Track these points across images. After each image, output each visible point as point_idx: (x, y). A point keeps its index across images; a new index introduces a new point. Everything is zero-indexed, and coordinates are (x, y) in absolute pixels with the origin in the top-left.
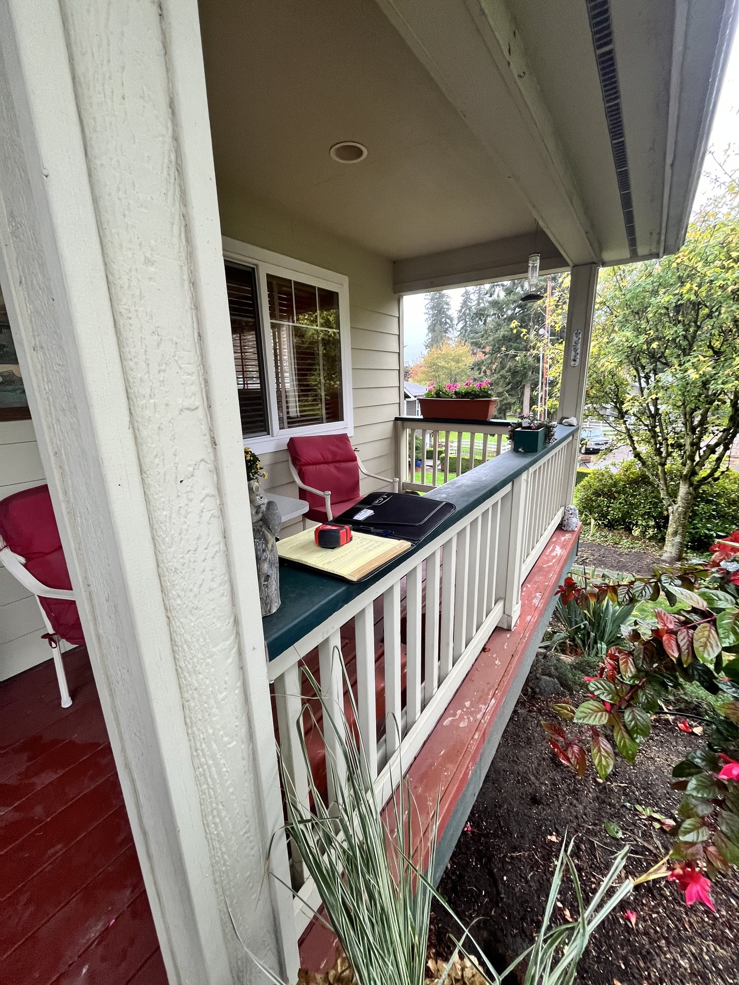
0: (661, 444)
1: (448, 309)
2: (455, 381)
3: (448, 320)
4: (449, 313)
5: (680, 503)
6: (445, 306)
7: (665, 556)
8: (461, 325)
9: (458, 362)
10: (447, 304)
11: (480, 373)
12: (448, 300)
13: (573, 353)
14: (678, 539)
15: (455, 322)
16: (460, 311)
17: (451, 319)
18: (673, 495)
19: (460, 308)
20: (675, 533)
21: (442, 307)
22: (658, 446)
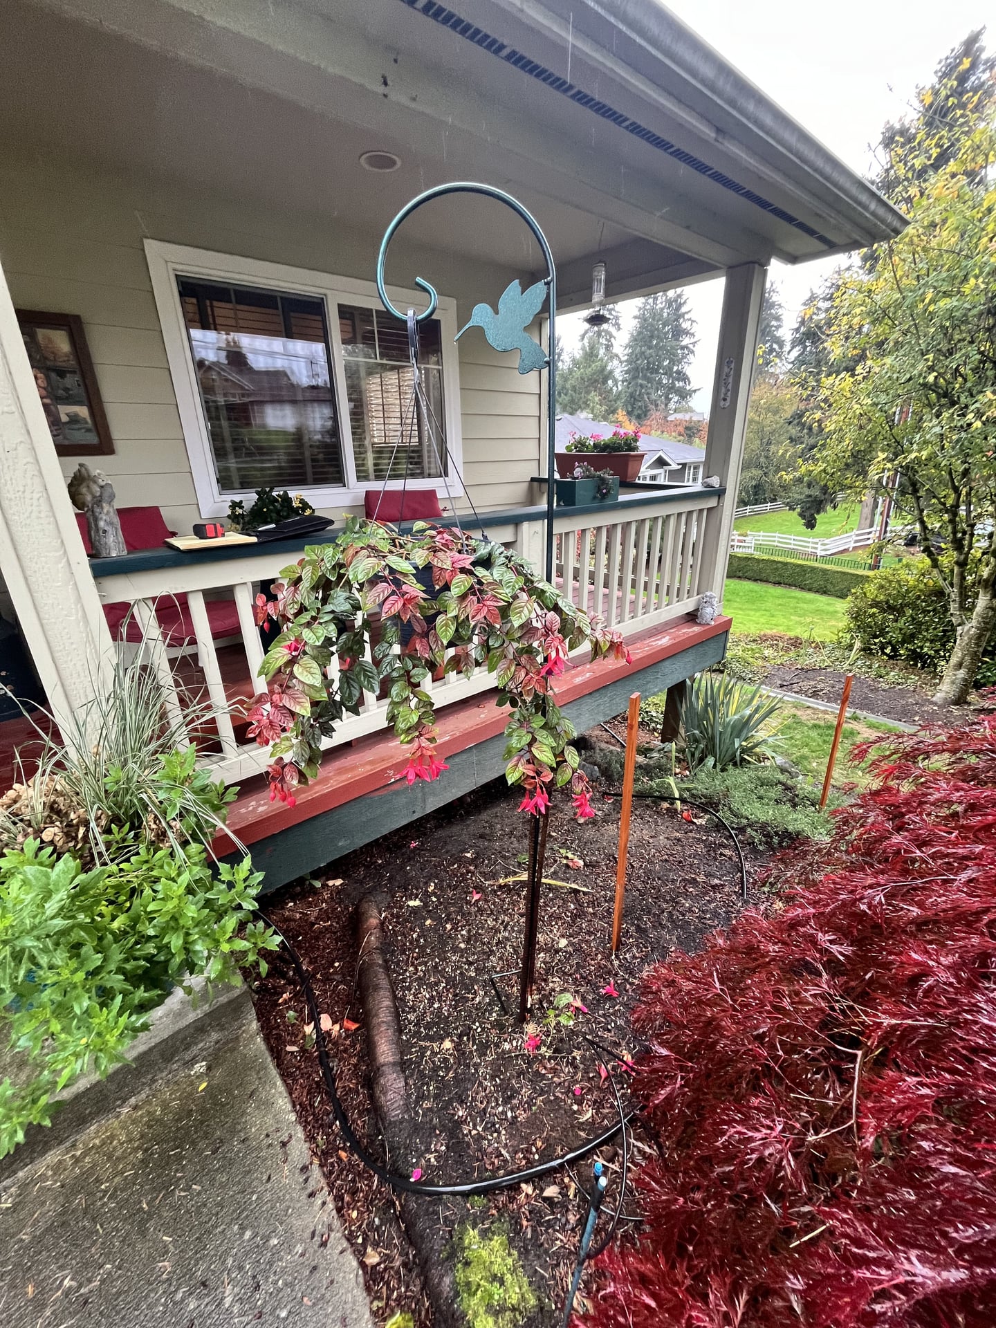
0: (964, 533)
1: (778, 327)
2: (769, 443)
3: (775, 346)
4: (779, 333)
5: (974, 623)
6: (774, 323)
7: (939, 697)
8: (795, 353)
9: (776, 412)
10: (778, 318)
11: (801, 431)
12: (780, 311)
13: (723, 390)
14: (962, 673)
15: (787, 348)
16: (797, 330)
17: (781, 344)
18: (967, 609)
19: (797, 326)
20: (959, 665)
21: (768, 325)
22: (960, 535)
